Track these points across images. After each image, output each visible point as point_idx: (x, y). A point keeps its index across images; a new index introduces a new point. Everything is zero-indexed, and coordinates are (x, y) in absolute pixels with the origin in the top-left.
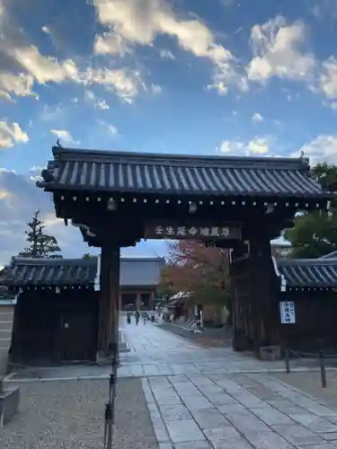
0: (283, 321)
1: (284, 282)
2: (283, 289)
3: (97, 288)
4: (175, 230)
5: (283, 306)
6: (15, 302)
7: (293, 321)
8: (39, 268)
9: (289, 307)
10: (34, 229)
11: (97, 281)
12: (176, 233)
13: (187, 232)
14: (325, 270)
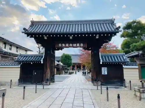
0: (103, 74)
1: (101, 61)
2: (101, 63)
3: (42, 63)
4: (65, 45)
5: (103, 69)
6: (20, 66)
7: (106, 74)
8: (27, 57)
9: (105, 69)
10: (39, 46)
11: (42, 60)
12: (65, 46)
13: (69, 45)
14: (121, 57)
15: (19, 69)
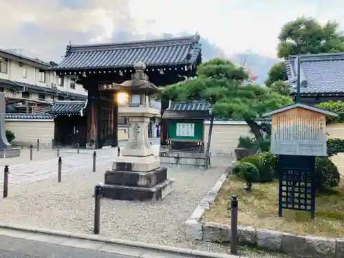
3: (82, 115)
6: (53, 120)
11: (81, 112)
15: (53, 125)
